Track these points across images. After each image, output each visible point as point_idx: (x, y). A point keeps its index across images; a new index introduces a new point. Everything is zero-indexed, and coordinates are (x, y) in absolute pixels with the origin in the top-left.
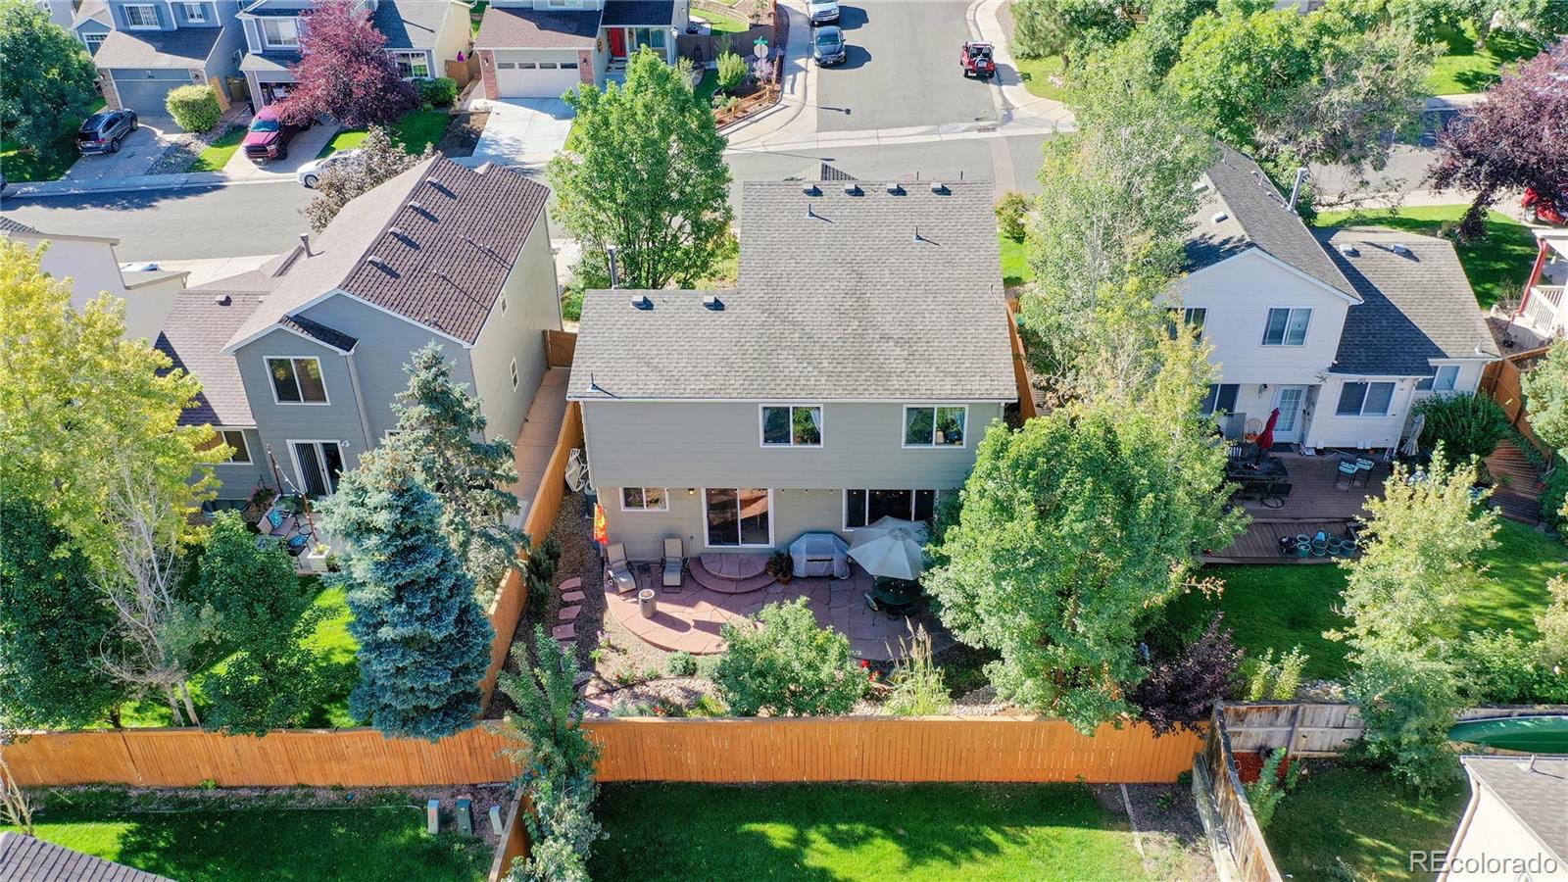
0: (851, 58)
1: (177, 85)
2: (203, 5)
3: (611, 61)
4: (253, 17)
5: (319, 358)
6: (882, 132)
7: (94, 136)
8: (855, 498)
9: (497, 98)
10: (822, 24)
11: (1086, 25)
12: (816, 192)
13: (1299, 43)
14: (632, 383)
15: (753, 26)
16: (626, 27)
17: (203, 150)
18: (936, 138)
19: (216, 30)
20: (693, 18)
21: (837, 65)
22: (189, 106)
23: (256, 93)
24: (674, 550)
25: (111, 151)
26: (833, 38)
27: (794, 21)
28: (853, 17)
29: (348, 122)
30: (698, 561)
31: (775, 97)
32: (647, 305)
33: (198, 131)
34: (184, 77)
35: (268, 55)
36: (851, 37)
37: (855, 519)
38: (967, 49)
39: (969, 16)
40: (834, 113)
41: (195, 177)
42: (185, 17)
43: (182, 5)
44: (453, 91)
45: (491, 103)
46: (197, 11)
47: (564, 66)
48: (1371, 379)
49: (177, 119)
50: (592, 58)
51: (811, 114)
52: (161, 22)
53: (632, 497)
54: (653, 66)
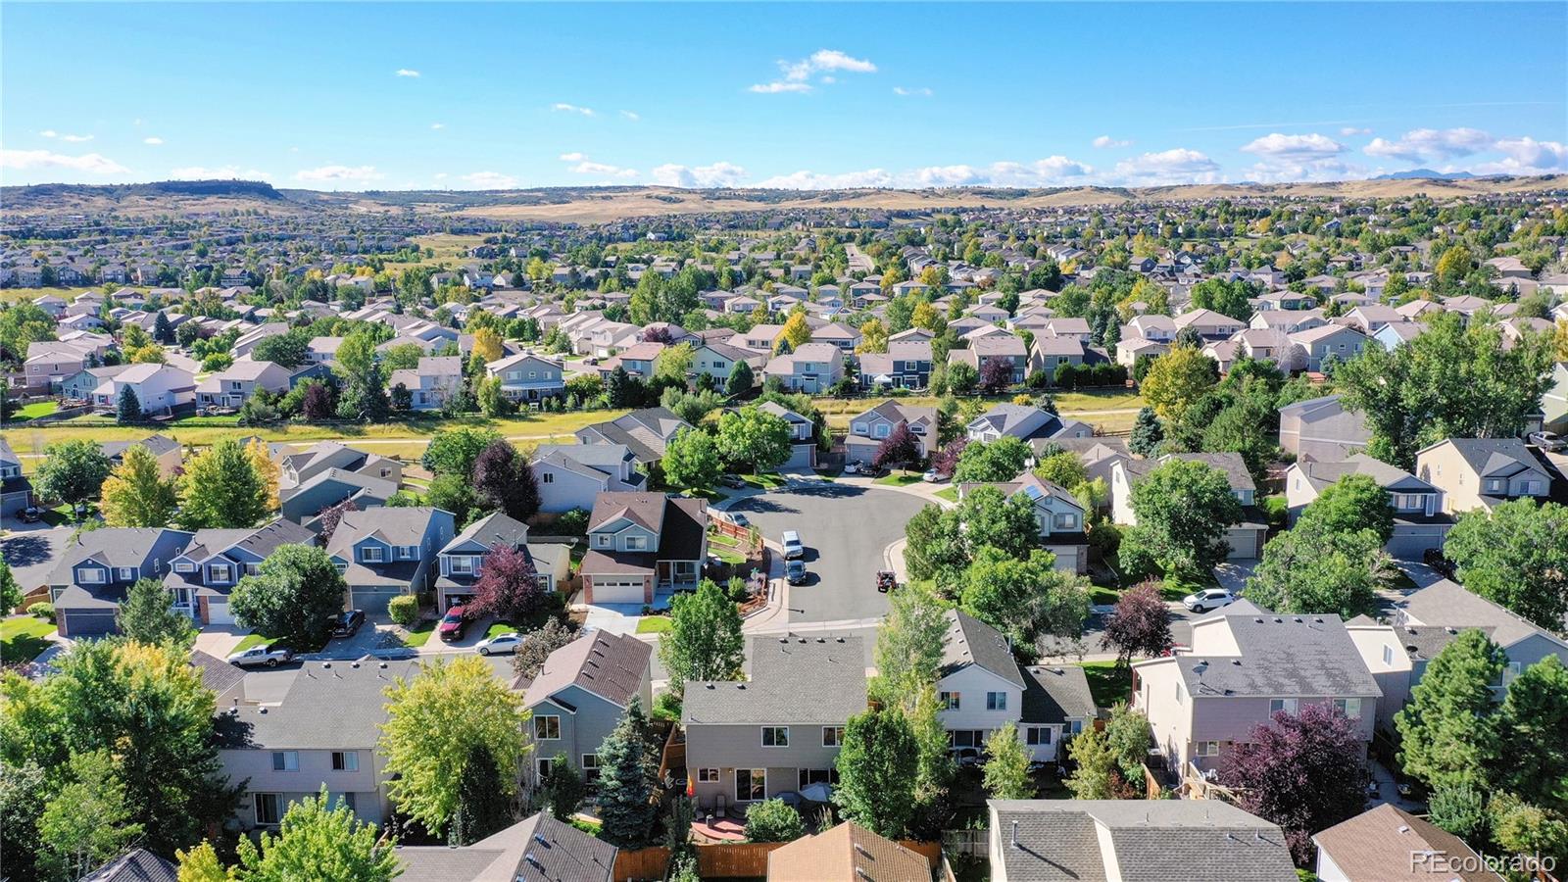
0: (811, 579)
1: (393, 596)
2: (411, 548)
3: (660, 581)
4: (446, 556)
5: (561, 715)
6: (827, 623)
7: (344, 626)
8: (804, 773)
9: (591, 604)
10: (792, 559)
11: (943, 562)
12: (785, 642)
13: (1015, 576)
14: (708, 719)
15: (748, 560)
16: (672, 561)
17: (405, 635)
18: (859, 626)
19: (416, 563)
20: (710, 554)
21: (801, 584)
22: (401, 608)
23: (441, 601)
24: (721, 801)
25: (352, 635)
26: (798, 568)
27: (774, 557)
28: (810, 554)
29: (506, 618)
30: (732, 808)
31: (762, 604)
32: (712, 687)
33: (405, 624)
34: (396, 591)
35: (451, 578)
36: (809, 567)
37: (804, 782)
38: (879, 574)
39: (886, 553)
40: (797, 612)
41: (397, 650)
42: (398, 554)
43: (398, 548)
44: (563, 599)
45: (589, 606)
46: (407, 551)
47: (621, 584)
48: (1040, 726)
49: (392, 616)
50: (652, 580)
51: (785, 614)
52: (384, 559)
53: (704, 776)
54: (710, 587)
